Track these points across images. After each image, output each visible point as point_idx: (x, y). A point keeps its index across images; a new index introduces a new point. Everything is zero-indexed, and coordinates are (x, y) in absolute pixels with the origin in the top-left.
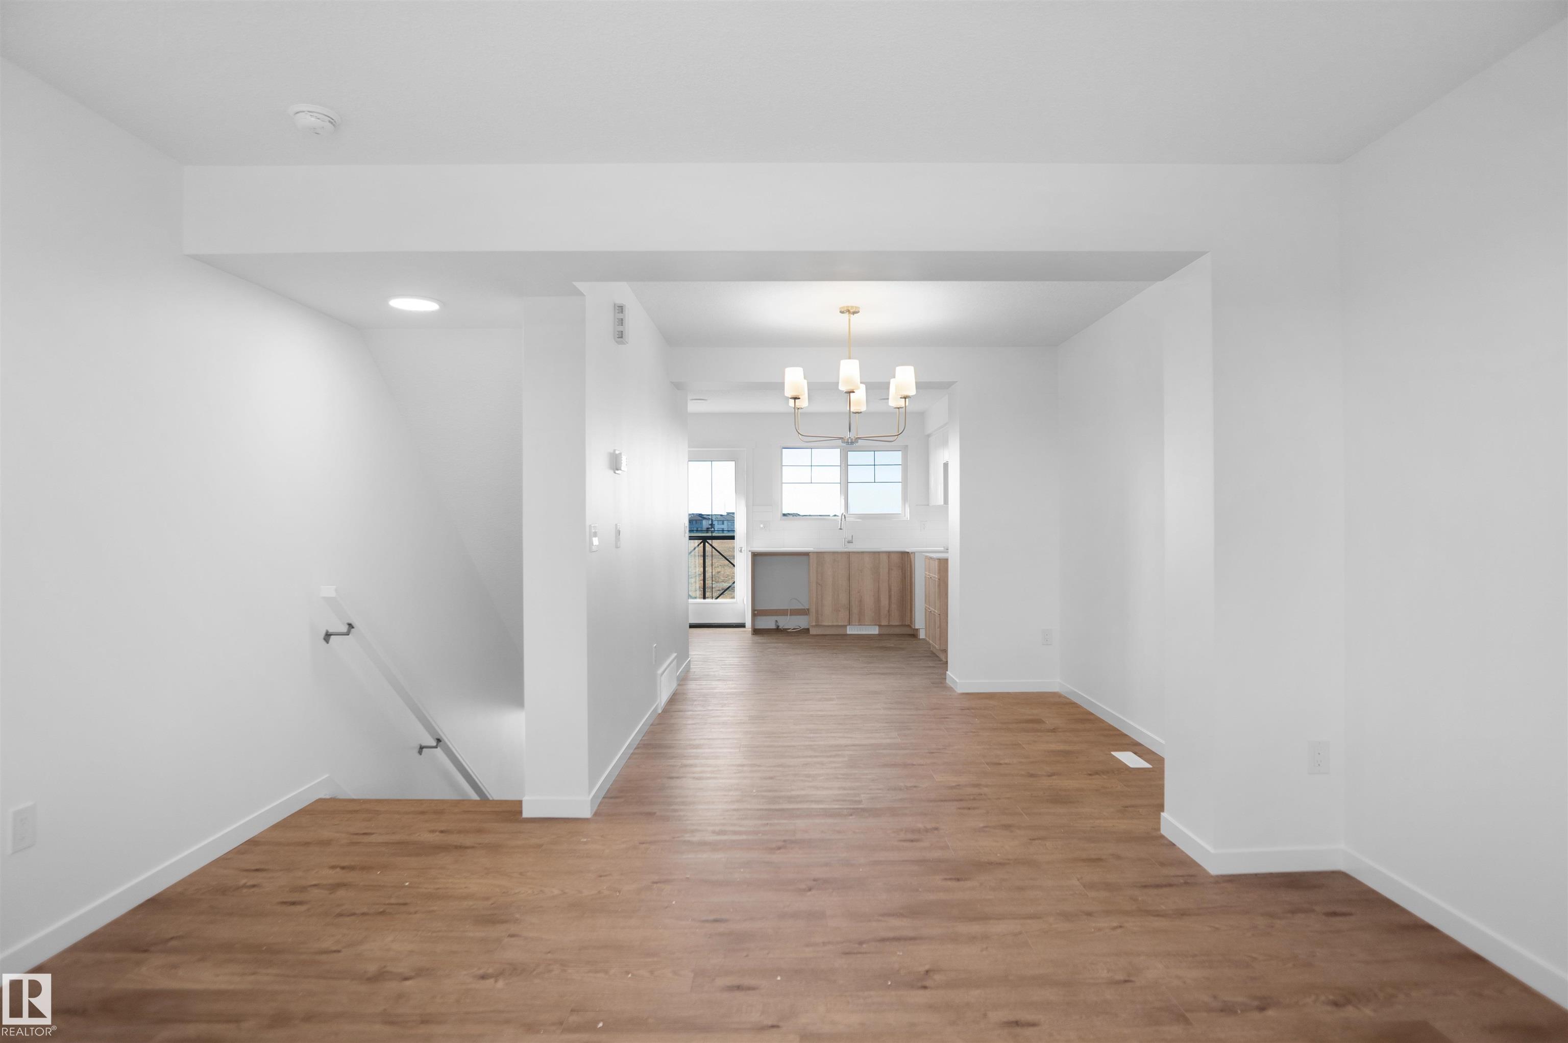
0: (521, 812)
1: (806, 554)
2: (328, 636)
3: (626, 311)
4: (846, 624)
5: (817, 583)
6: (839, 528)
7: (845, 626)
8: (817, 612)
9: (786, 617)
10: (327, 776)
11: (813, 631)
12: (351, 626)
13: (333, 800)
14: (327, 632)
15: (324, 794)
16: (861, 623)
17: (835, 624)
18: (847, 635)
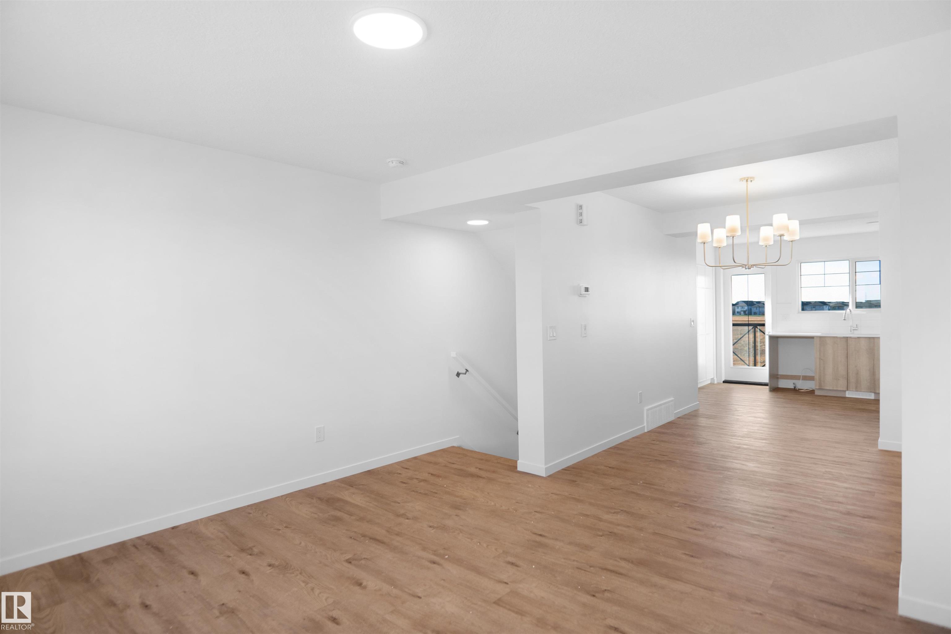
0: (516, 467)
1: (812, 338)
2: (458, 375)
3: (584, 208)
4: (845, 389)
5: (820, 359)
6: (843, 319)
7: (845, 391)
8: (820, 379)
9: (799, 381)
10: (458, 436)
11: (817, 393)
12: (467, 371)
13: (459, 448)
14: (458, 372)
15: (455, 445)
16: (857, 389)
17: (835, 389)
18: (845, 398)
